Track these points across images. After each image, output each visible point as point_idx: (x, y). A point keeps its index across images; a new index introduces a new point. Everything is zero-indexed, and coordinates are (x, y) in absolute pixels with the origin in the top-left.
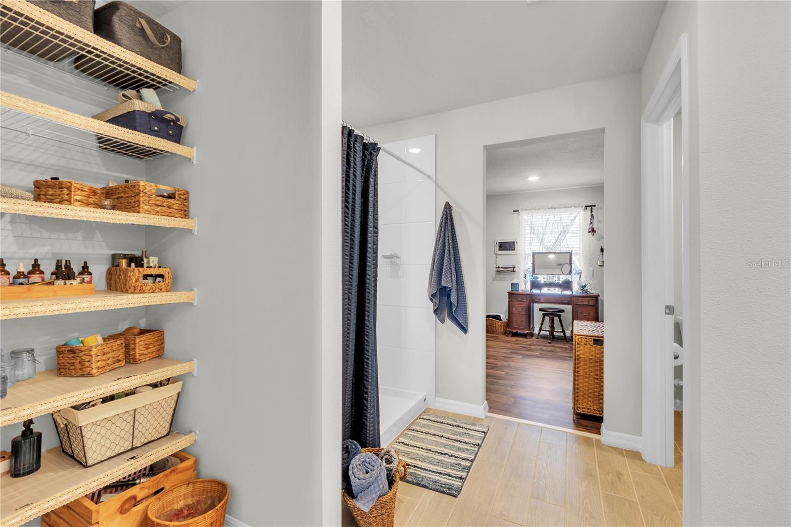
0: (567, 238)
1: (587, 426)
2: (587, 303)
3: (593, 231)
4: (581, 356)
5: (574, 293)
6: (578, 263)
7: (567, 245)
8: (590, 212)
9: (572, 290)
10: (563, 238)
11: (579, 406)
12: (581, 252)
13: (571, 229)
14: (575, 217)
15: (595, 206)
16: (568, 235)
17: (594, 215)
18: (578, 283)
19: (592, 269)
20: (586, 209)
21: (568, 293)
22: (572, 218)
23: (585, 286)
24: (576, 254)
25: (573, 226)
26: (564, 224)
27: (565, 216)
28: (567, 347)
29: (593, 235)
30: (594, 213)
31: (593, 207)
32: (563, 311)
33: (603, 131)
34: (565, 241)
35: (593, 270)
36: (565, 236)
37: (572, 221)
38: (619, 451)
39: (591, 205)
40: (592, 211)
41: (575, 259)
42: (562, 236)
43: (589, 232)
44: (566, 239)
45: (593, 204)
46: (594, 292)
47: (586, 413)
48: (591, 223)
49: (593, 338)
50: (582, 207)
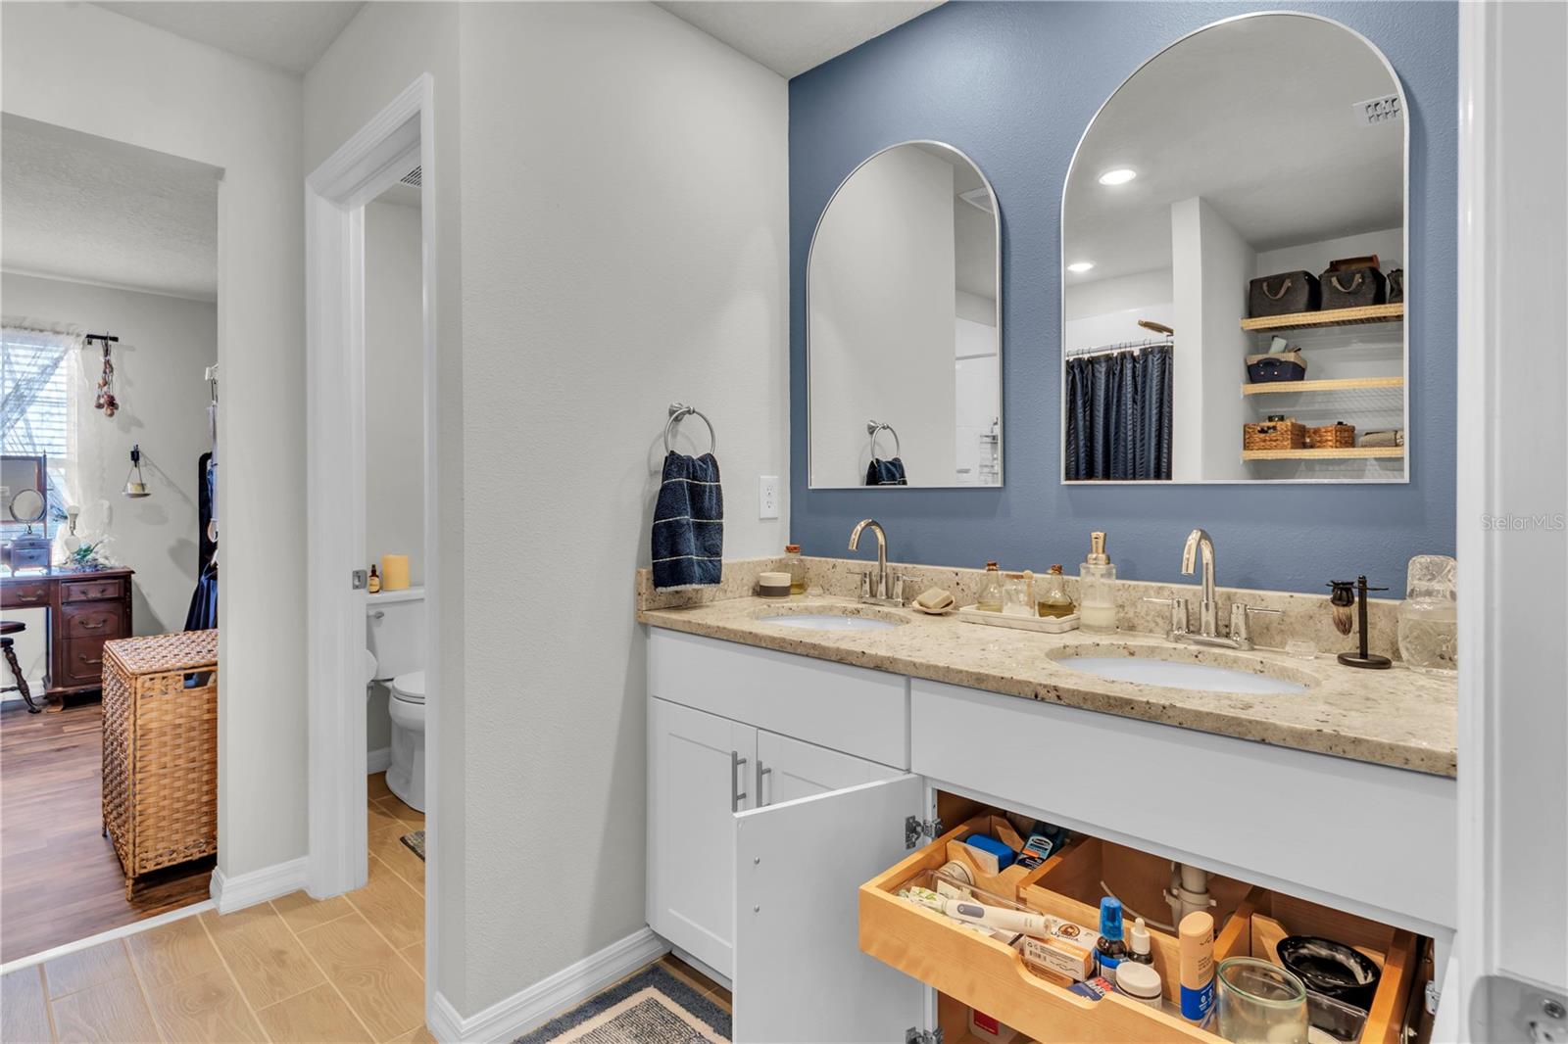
0: (30, 416)
1: (169, 896)
2: (99, 595)
3: (112, 403)
4: (154, 725)
5: (55, 573)
6: (66, 488)
7: (30, 436)
8: (101, 352)
9: (48, 566)
10: (15, 416)
11: (144, 856)
12: (75, 459)
13: (40, 394)
14: (56, 363)
15: (115, 339)
16: (31, 409)
17: (113, 361)
18: (67, 543)
19: (106, 504)
20: (90, 343)
21: (36, 572)
22: (47, 362)
23: (88, 550)
24: (59, 463)
25: (48, 386)
26: (18, 376)
27: (21, 352)
28: (40, 725)
29: (112, 415)
30: (113, 358)
31: (110, 342)
32: (20, 627)
33: (219, 174)
34: (20, 424)
35: (110, 508)
36: (23, 412)
37: (47, 371)
38: (263, 909)
39: (105, 335)
40: (107, 353)
41: (55, 476)
42: (11, 411)
43: (100, 406)
44: (26, 421)
45: (112, 335)
46: (115, 563)
47: (167, 864)
48: (106, 383)
49: (182, 673)
50: (78, 335)
